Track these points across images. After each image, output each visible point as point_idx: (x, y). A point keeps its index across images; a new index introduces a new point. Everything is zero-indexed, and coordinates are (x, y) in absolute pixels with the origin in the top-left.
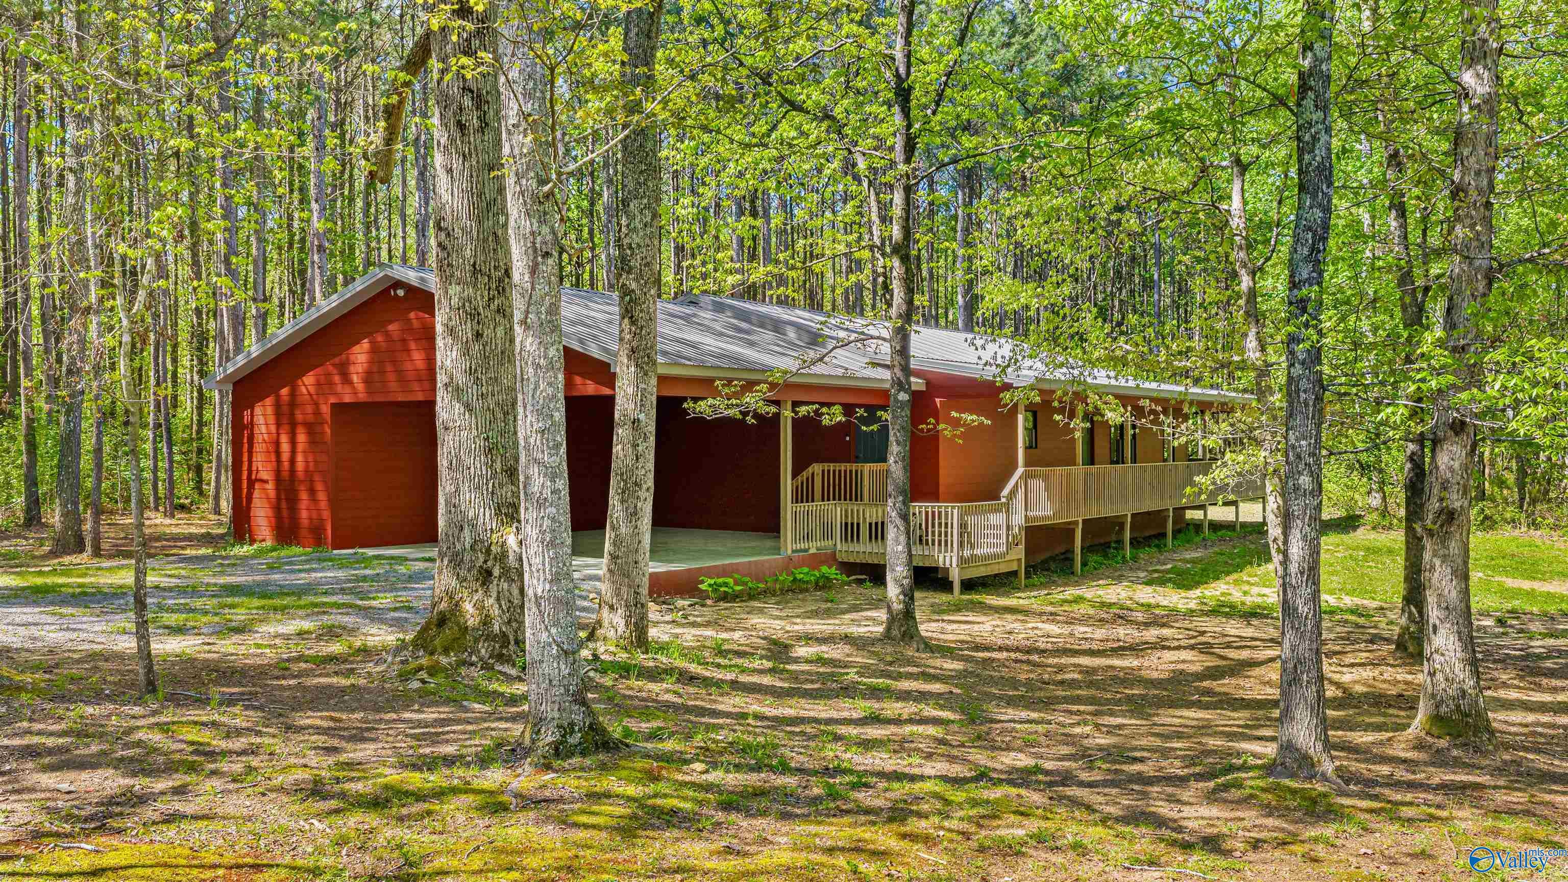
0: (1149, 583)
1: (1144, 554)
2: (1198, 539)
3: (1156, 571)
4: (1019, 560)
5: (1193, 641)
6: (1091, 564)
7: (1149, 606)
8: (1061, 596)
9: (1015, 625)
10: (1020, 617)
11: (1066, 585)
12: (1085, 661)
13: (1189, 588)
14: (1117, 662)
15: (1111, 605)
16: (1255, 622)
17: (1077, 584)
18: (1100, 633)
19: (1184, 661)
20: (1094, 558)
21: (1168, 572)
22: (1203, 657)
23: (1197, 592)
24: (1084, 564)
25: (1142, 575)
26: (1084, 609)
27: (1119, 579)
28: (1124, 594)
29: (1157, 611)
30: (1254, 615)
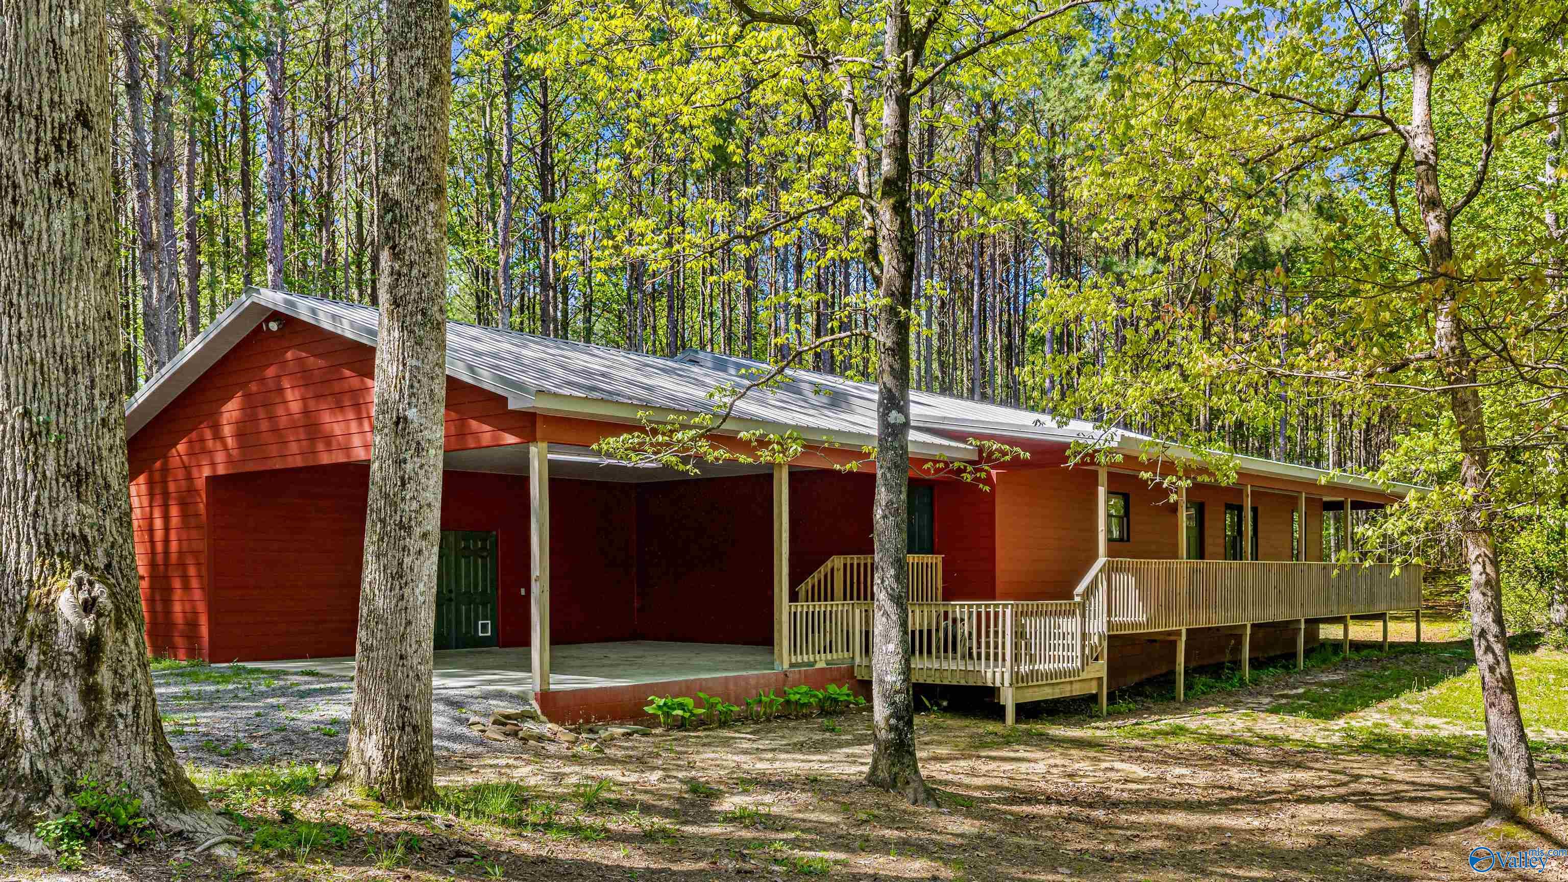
0: (1274, 711)
1: (1268, 675)
2: (1335, 659)
3: (1283, 696)
4: (1100, 679)
5: (1342, 790)
6: (1199, 687)
7: (1276, 739)
8: (1155, 726)
9: (1082, 765)
10: (1092, 754)
11: (1164, 712)
12: (1179, 818)
13: (1328, 717)
14: (1225, 820)
15: (1222, 738)
16: (1430, 763)
17: (1177, 711)
18: (1203, 777)
19: (1332, 821)
20: (1201, 681)
21: (1299, 697)
22: (1360, 814)
23: (1341, 722)
24: (1189, 687)
25: (1266, 700)
26: (1183, 743)
27: (1236, 705)
28: (1240, 725)
29: (1287, 747)
30: (1426, 753)
